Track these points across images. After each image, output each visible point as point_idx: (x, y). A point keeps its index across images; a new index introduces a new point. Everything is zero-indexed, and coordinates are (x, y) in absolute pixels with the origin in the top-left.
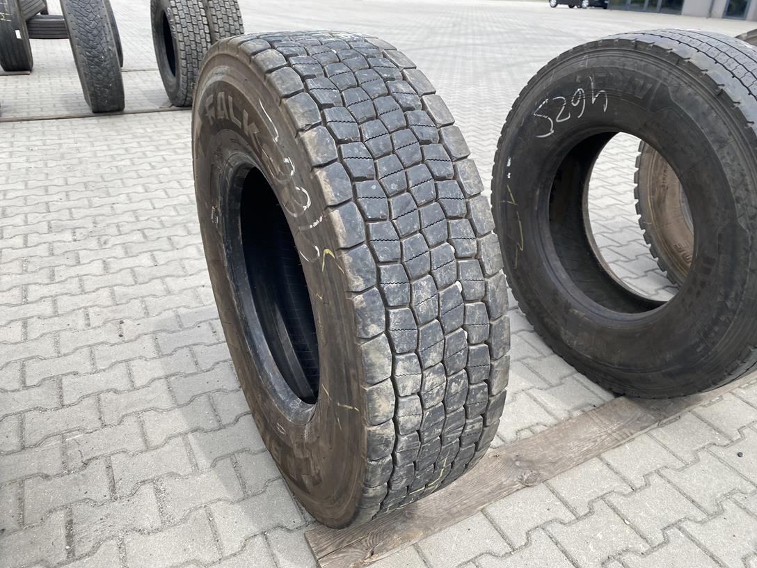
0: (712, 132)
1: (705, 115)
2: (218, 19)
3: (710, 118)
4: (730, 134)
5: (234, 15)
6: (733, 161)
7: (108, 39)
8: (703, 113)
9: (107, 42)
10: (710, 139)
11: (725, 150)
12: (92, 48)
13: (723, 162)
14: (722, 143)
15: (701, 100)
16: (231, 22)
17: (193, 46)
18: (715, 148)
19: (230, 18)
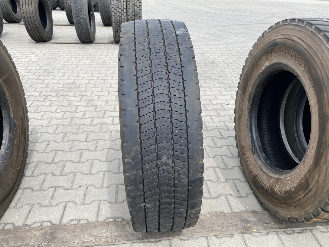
2: (130, 6)
5: (138, 5)
7: (84, 13)
9: (84, 14)
12: (78, 16)
16: (136, 8)
17: (118, 18)
19: (136, 6)
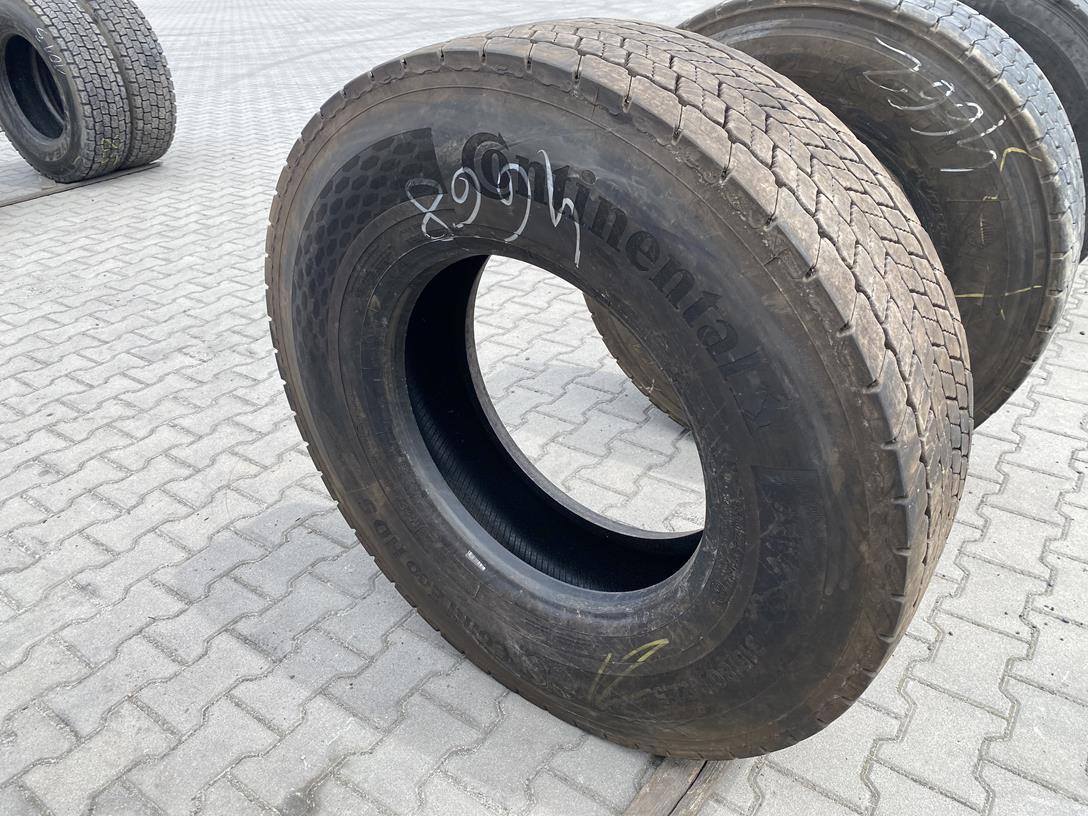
0: (1058, 36)
1: (1049, 21)
3: (1054, 23)
4: (1075, 33)
6: (1082, 56)
8: (1047, 20)
10: (1057, 42)
11: (1074, 48)
13: (1072, 60)
14: (1069, 43)
15: (1041, 8)
18: (1063, 48)
